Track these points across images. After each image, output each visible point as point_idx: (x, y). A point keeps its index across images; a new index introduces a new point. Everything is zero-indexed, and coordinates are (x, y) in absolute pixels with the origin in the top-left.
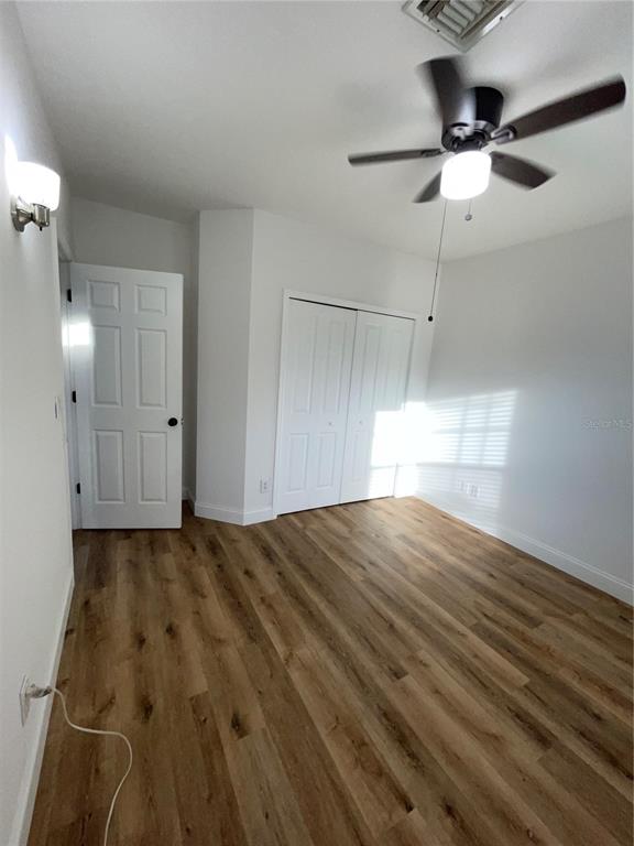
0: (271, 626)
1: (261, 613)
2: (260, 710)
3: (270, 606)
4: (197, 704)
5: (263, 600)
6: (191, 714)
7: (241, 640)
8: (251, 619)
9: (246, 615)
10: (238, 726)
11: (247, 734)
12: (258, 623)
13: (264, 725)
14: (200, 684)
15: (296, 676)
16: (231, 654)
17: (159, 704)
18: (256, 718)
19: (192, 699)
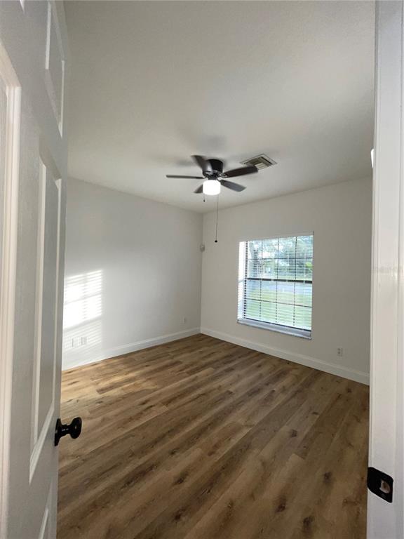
0: (232, 440)
1: (225, 450)
2: (282, 429)
3: (216, 446)
4: (303, 455)
5: (210, 454)
6: (309, 454)
7: (254, 451)
8: (234, 454)
9: (233, 458)
10: (294, 434)
11: (294, 431)
12: (233, 449)
13: (285, 426)
14: (294, 459)
15: (256, 421)
16: (267, 452)
17: (319, 474)
18: (285, 430)
19: (304, 458)
